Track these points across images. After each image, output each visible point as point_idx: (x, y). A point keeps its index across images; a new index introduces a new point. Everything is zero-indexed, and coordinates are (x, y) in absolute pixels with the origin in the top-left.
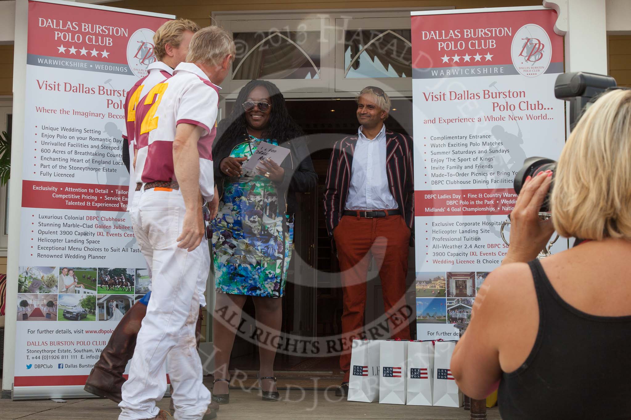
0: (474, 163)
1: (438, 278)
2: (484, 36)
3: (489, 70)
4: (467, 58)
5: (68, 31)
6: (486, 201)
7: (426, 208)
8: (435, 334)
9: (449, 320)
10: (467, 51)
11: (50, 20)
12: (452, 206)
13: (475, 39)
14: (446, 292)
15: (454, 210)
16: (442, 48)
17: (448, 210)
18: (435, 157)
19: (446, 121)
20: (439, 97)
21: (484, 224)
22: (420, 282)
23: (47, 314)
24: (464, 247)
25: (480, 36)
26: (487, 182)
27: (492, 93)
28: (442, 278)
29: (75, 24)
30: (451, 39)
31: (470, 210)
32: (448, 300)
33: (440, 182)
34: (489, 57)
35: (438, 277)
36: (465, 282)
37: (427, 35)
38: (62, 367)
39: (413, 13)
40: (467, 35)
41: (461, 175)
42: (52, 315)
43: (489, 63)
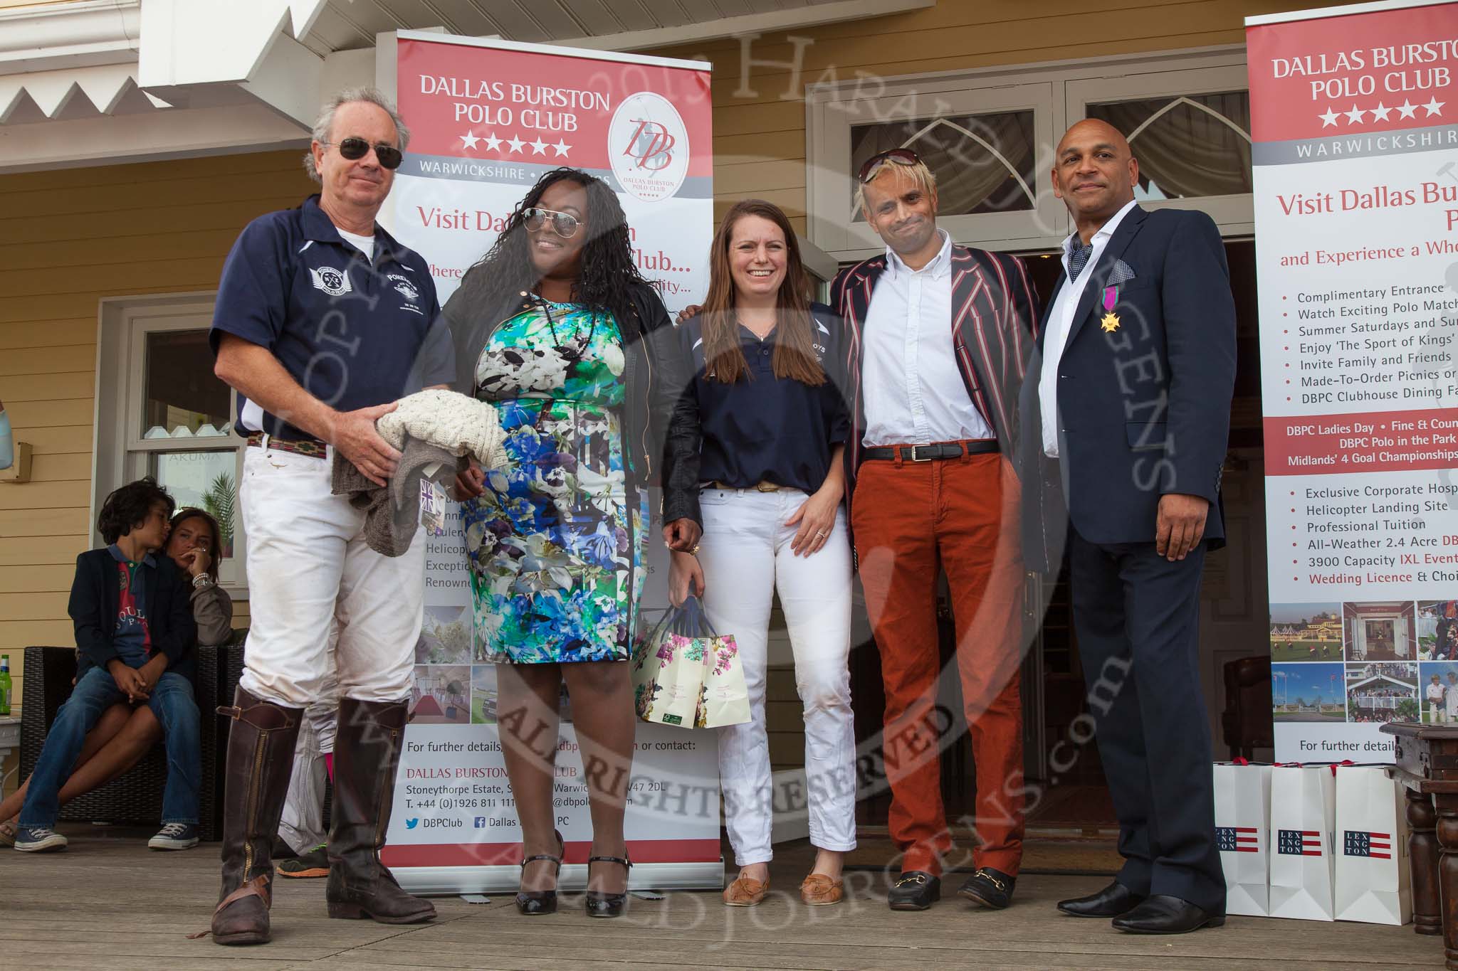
0: (1405, 351)
1: (1324, 617)
2: (1421, 61)
3: (1434, 138)
4: (1381, 113)
5: (483, 101)
6: (1435, 437)
7: (1290, 458)
8: (1319, 747)
9: (1353, 715)
10: (1381, 97)
11: (443, 80)
12: (1354, 450)
13: (1399, 69)
14: (1344, 648)
15: (1360, 459)
16: (1322, 95)
17: (1345, 459)
18: (1309, 341)
19: (1335, 258)
20: (1315, 204)
21: (1433, 490)
22: (1280, 627)
23: (449, 708)
24: (1384, 543)
25: (1411, 61)
26: (1438, 393)
27: (1444, 190)
28: (1333, 617)
29: (497, 86)
30: (1342, 72)
31: (1397, 458)
32: (1349, 666)
33: (1322, 396)
34: (1434, 107)
35: (1324, 613)
36: (1389, 625)
37: (1282, 68)
38: (483, 826)
39: (1250, 21)
40: (1381, 61)
41: (1373, 379)
42: (459, 712)
43: (1434, 120)
